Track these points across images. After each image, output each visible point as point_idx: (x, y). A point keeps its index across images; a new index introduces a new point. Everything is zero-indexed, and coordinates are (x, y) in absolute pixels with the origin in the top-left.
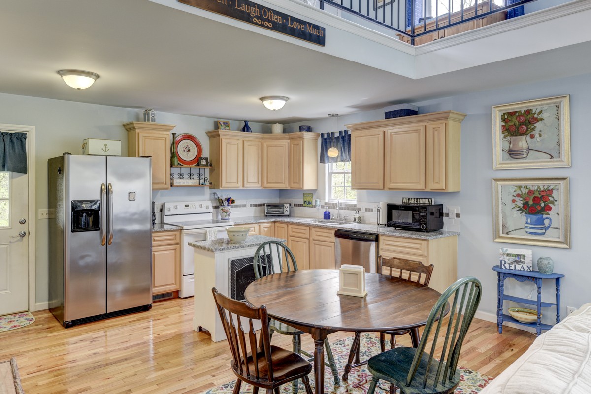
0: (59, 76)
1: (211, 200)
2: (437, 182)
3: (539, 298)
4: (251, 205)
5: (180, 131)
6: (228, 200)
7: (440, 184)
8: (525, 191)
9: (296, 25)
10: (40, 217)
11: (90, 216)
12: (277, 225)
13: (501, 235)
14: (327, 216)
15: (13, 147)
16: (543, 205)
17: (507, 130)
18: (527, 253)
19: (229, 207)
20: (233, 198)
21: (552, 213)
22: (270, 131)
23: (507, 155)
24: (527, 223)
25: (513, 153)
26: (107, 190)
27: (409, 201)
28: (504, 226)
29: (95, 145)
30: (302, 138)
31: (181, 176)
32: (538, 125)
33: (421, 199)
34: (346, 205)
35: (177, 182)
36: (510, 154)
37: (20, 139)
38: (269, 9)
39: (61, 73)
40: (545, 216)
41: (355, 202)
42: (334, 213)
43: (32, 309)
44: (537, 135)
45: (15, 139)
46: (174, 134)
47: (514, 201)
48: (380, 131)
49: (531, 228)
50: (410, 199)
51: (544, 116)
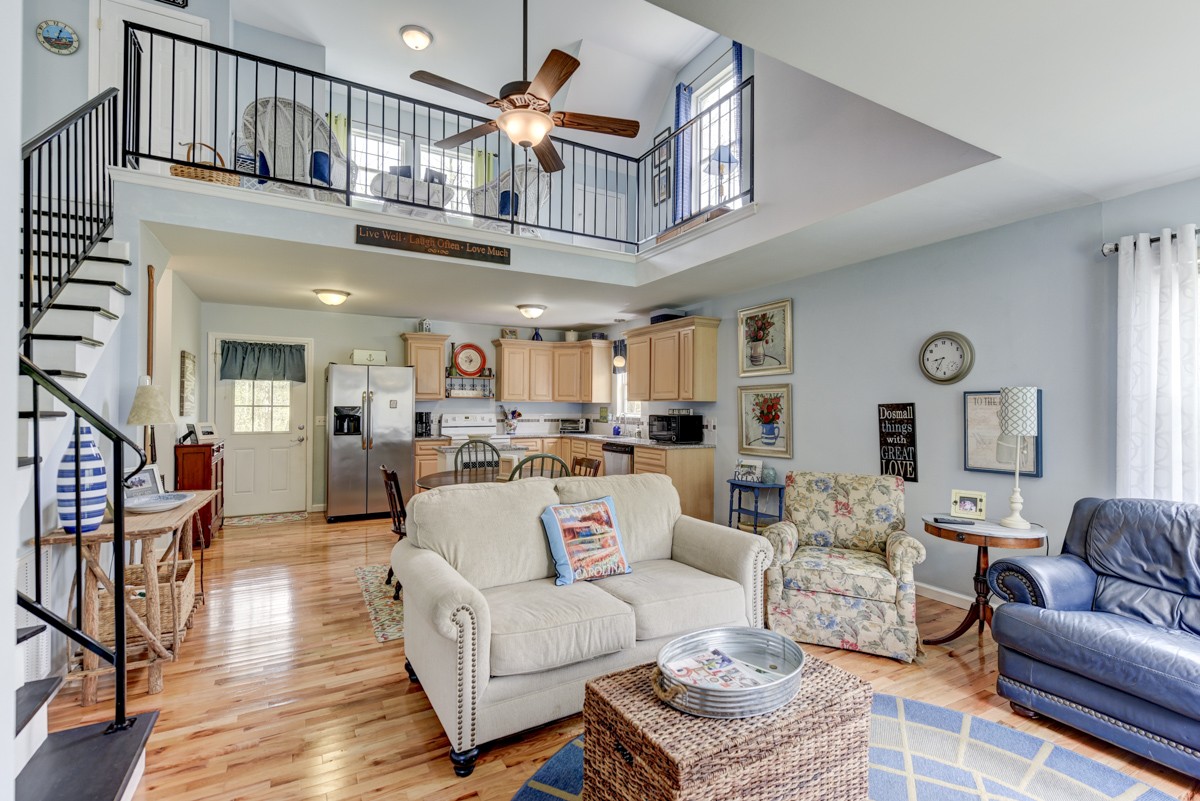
0: (314, 294)
1: (497, 413)
2: (686, 391)
3: (756, 508)
4: (545, 420)
5: (459, 341)
6: (514, 413)
7: (688, 393)
8: (761, 399)
9: (475, 250)
10: (317, 423)
11: (352, 421)
12: (564, 440)
13: (745, 446)
14: (617, 432)
15: (293, 359)
16: (774, 413)
17: (750, 336)
18: (758, 463)
19: (515, 421)
20: (519, 410)
21: (780, 421)
22: (562, 338)
23: (749, 362)
24: (763, 433)
25: (754, 360)
26: (368, 399)
27: (673, 412)
28: (747, 437)
29: (360, 355)
30: (590, 346)
31: (462, 387)
32: (771, 330)
33: (682, 410)
34: (633, 419)
35: (454, 393)
36: (752, 361)
37: (298, 350)
38: (445, 240)
39: (317, 291)
40: (775, 425)
41: (639, 416)
42: (624, 428)
43: (309, 510)
44: (770, 341)
45: (294, 351)
46: (453, 344)
47: (754, 410)
48: (646, 338)
49: (765, 438)
50: (674, 410)
51: (775, 320)
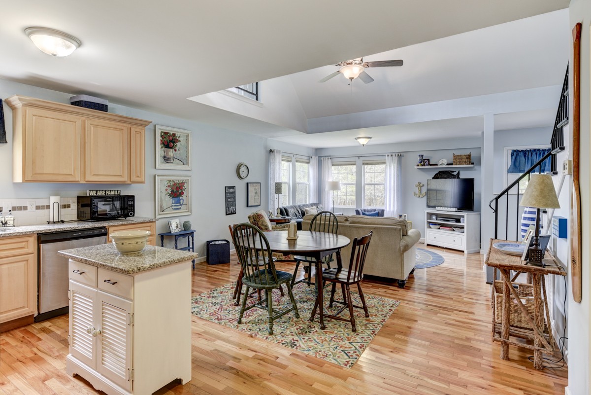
2: (138, 176)
7: (140, 178)
8: (172, 183)
13: (160, 213)
16: (180, 191)
17: (163, 143)
21: (184, 196)
23: (163, 160)
24: (173, 203)
27: (97, 193)
28: (161, 207)
32: (178, 144)
33: (109, 191)
36: (165, 160)
40: (181, 198)
44: (178, 150)
47: (166, 190)
49: (175, 206)
50: (98, 192)
51: (181, 139)
